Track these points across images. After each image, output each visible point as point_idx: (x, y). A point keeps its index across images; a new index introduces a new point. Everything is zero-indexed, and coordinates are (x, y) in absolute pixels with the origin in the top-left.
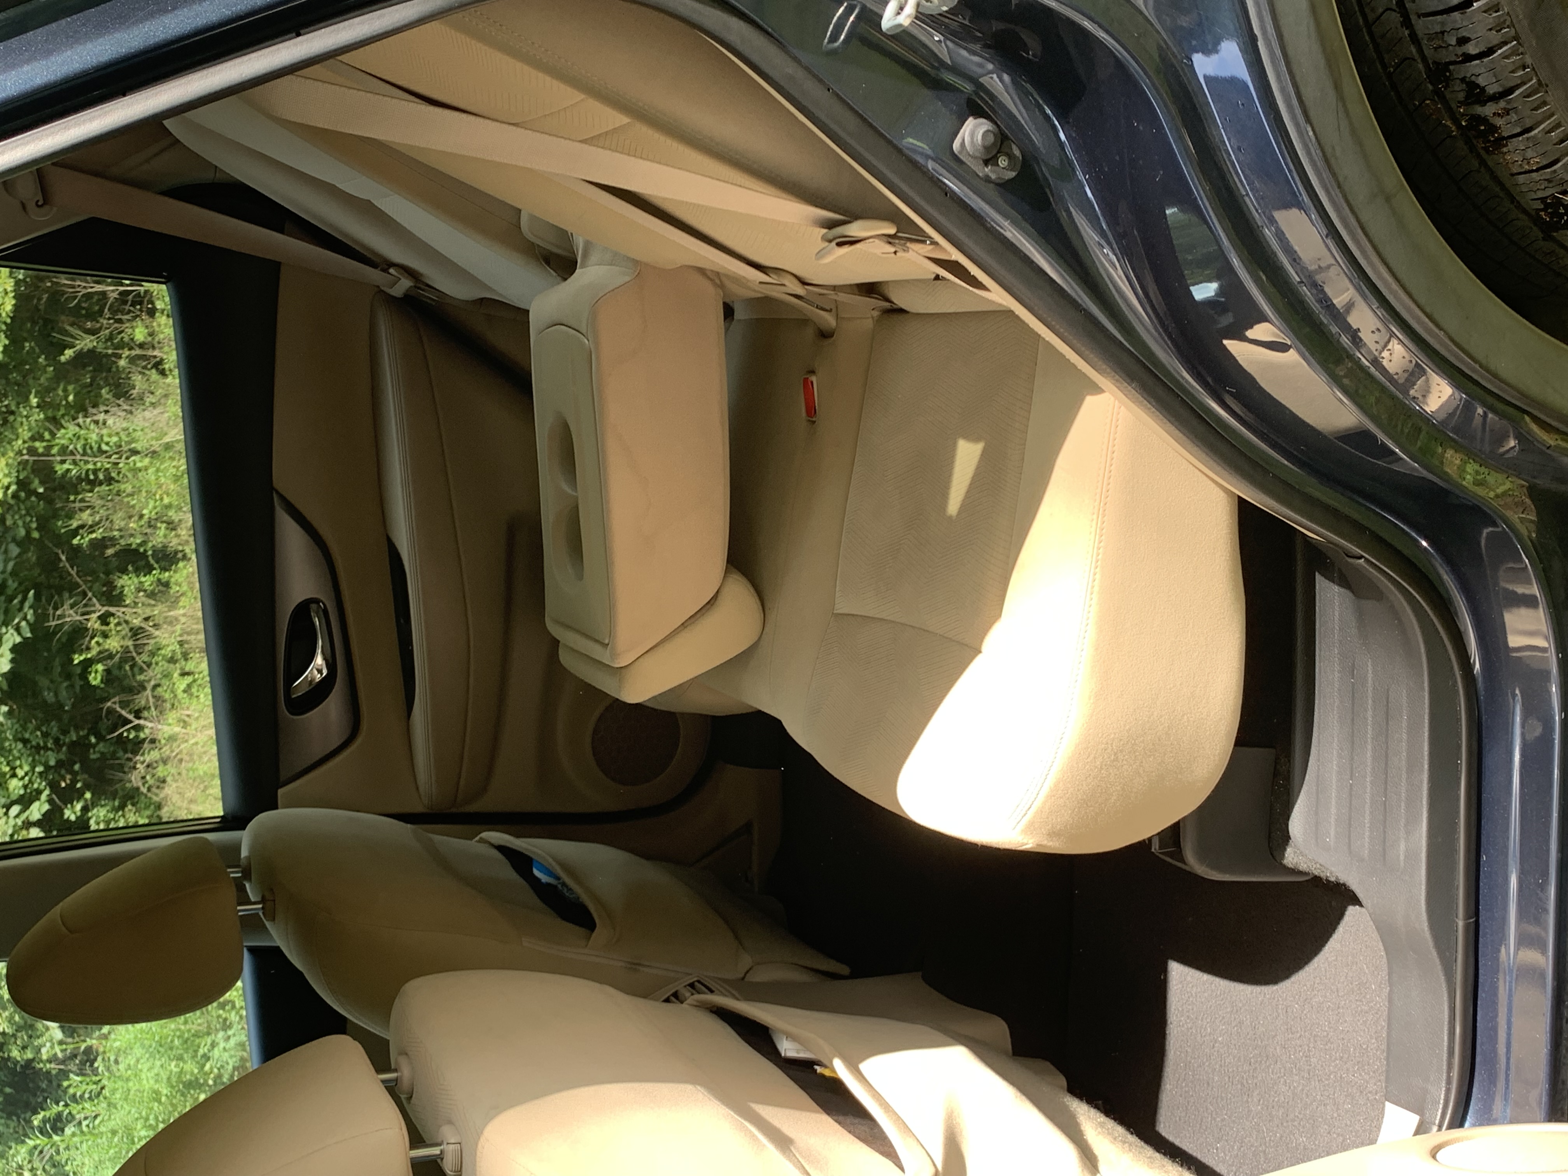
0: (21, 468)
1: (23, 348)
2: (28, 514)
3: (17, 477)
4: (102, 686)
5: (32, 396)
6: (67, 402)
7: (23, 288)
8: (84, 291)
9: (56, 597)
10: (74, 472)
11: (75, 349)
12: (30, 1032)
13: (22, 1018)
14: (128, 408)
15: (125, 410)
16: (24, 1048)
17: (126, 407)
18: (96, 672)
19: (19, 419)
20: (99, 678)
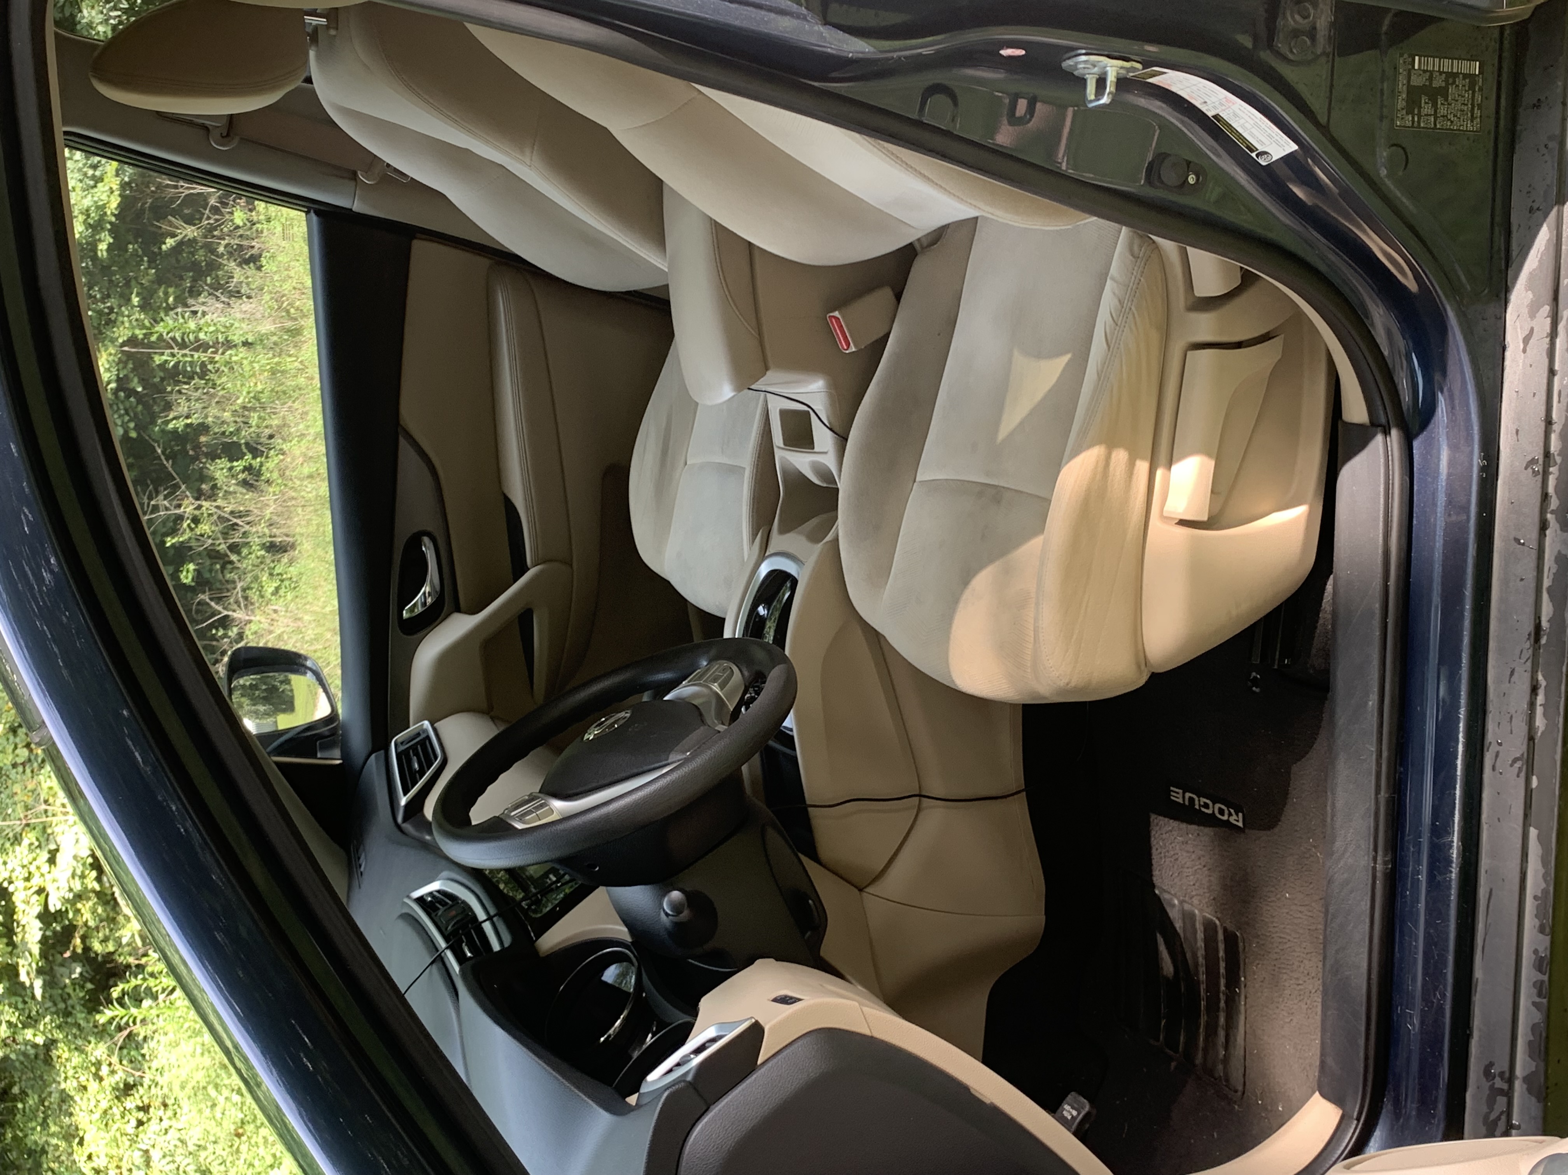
0: (121, 366)
1: (127, 251)
2: (127, 413)
3: (118, 375)
4: (193, 584)
5: (133, 296)
6: (168, 304)
7: (128, 192)
8: (187, 192)
9: (151, 487)
10: (172, 364)
11: (176, 238)
12: (112, 926)
13: (105, 911)
14: (226, 300)
15: (223, 302)
16: (105, 940)
17: (223, 299)
18: (188, 571)
19: (121, 319)
20: (190, 576)
